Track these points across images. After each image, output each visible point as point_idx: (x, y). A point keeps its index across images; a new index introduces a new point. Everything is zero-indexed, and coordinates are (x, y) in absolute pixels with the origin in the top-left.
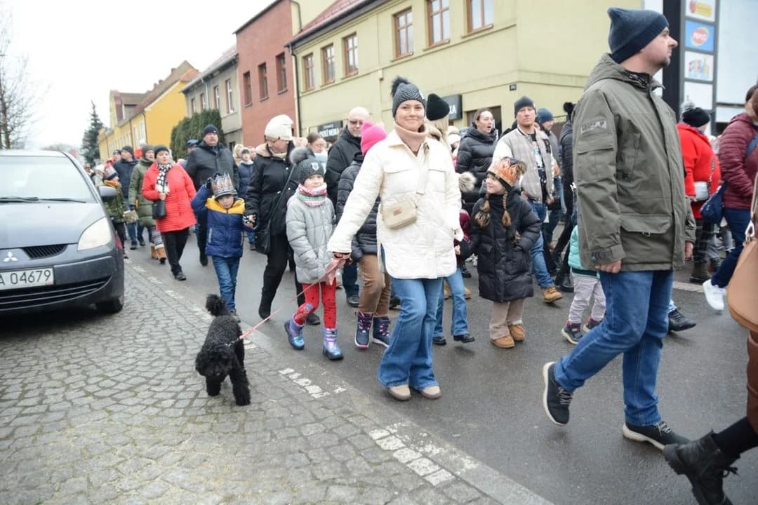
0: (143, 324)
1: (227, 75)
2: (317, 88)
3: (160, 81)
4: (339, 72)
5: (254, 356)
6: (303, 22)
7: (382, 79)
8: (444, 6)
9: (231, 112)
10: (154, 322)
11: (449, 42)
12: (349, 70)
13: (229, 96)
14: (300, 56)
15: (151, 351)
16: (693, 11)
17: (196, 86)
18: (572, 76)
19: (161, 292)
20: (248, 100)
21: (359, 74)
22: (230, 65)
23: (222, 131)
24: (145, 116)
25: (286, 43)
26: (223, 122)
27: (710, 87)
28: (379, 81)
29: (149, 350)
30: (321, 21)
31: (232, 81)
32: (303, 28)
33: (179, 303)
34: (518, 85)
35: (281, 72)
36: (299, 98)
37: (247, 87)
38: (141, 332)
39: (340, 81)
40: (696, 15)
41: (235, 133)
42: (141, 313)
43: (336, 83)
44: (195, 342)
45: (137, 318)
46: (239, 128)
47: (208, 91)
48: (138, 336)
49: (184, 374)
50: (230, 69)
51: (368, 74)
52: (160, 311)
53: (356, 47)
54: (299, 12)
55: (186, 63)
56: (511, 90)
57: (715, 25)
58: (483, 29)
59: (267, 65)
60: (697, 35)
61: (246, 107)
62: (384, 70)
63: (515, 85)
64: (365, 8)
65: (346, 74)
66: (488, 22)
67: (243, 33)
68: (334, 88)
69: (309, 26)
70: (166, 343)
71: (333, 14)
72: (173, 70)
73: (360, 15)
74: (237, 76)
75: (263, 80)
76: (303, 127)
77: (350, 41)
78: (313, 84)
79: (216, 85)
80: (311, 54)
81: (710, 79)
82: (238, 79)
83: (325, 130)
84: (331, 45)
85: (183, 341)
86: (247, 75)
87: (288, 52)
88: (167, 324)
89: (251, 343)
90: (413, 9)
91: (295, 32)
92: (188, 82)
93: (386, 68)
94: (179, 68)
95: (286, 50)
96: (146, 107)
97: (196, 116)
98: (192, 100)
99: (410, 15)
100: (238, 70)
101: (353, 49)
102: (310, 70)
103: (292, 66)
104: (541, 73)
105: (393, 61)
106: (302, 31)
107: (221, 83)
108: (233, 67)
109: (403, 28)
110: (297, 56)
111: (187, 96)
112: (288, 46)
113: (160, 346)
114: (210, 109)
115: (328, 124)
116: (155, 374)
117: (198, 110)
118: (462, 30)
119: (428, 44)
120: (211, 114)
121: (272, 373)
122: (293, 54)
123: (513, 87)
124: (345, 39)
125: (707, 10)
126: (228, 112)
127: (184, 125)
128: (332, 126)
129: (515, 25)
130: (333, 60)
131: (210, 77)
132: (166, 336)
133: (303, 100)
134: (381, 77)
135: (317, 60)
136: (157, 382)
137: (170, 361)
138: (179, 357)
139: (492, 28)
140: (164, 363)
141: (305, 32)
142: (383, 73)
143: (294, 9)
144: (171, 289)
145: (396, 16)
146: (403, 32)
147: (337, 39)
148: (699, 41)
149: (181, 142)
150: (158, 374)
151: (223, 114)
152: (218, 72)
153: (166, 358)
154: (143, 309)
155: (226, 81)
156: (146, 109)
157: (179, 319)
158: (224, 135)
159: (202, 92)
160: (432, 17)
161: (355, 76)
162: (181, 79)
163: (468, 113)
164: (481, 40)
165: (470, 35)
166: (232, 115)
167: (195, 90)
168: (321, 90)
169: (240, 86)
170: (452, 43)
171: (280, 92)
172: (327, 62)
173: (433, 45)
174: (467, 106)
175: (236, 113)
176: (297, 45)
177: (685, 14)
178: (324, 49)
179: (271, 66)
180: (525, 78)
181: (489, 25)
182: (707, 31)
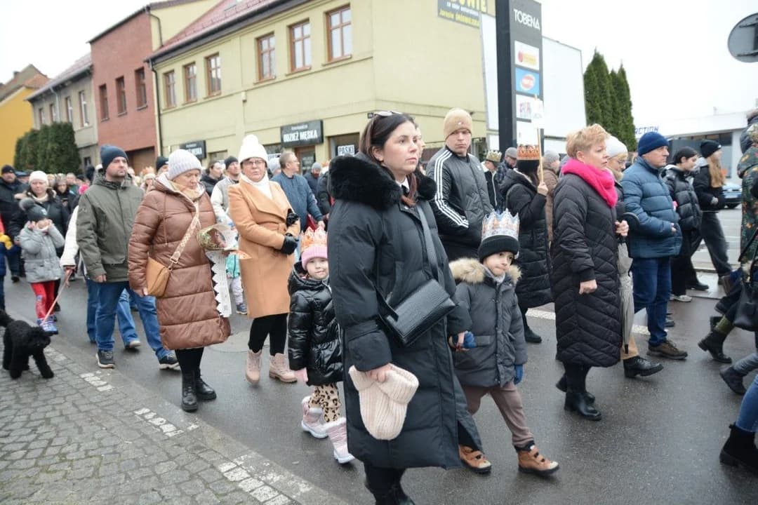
1: (81, 86)
2: (179, 105)
4: (201, 91)
5: (110, 397)
6: (163, 36)
7: (245, 101)
8: (306, 34)
9: (86, 125)
11: (310, 69)
12: (213, 86)
13: (83, 110)
14: (161, 72)
16: (521, 61)
17: (44, 95)
20: (104, 113)
21: (222, 95)
22: (83, 76)
23: (76, 146)
25: (145, 58)
26: (77, 137)
28: (242, 102)
30: (183, 38)
31: (86, 92)
32: (164, 44)
35: (141, 87)
36: (159, 115)
37: (103, 100)
39: (203, 101)
40: (524, 64)
41: (90, 148)
43: (199, 102)
46: (94, 142)
47: (58, 101)
49: (35, 422)
50: (83, 81)
51: (231, 95)
53: (219, 67)
54: (160, 27)
55: (31, 67)
57: (539, 73)
58: (343, 58)
59: (125, 79)
60: (526, 81)
61: (103, 121)
62: (249, 92)
64: (227, 29)
65: (209, 94)
66: (347, 52)
67: (98, 43)
68: (197, 107)
69: (169, 42)
71: (195, 32)
72: (16, 73)
73: (223, 36)
74: (92, 88)
75: (121, 94)
76: (165, 144)
77: (213, 61)
78: (175, 102)
79: (67, 96)
80: (172, 71)
82: (93, 91)
84: (194, 63)
86: (103, 88)
87: (148, 68)
89: (107, 384)
90: (275, 34)
91: (156, 46)
92: (37, 88)
94: (25, 71)
95: (146, 65)
97: (45, 128)
98: (40, 110)
99: (272, 40)
100: (92, 82)
101: (216, 68)
102: (171, 87)
103: (152, 83)
104: (397, 102)
105: (255, 84)
106: (162, 46)
107: (73, 94)
108: (88, 78)
109: (266, 52)
110: (158, 72)
111: (33, 105)
112: (148, 61)
113: (9, 393)
114: (61, 122)
115: (191, 143)
116: (3, 424)
117: (47, 121)
118: (322, 58)
119: (290, 69)
120: (62, 127)
121: (128, 414)
122: (153, 70)
124: (208, 59)
125: (532, 60)
126: (82, 125)
127: (30, 137)
128: (195, 145)
129: (372, 58)
131: (61, 86)
133: (164, 118)
134: (244, 99)
135: (178, 77)
136: (6, 433)
137: (19, 410)
138: (30, 404)
139: (351, 58)
140: (13, 412)
141: (166, 48)
142: (246, 94)
143: (154, 24)
145: (259, 40)
146: (266, 56)
147: (199, 58)
148: (526, 86)
149: (28, 155)
150: (7, 424)
151: (76, 128)
152: (70, 82)
153: (15, 406)
155: (80, 93)
158: (77, 150)
159: (52, 102)
160: (294, 43)
161: (218, 97)
162: (27, 84)
163: (329, 138)
164: (340, 69)
165: (330, 64)
166: (87, 128)
167: (43, 100)
168: (184, 108)
169: (96, 101)
170: (312, 71)
171: (140, 108)
172: (189, 80)
173: (295, 71)
174: (328, 132)
175: (91, 127)
176: (157, 61)
177: (514, 62)
178: (186, 67)
179: (130, 81)
180: (381, 106)
181: (348, 55)
182: (534, 78)
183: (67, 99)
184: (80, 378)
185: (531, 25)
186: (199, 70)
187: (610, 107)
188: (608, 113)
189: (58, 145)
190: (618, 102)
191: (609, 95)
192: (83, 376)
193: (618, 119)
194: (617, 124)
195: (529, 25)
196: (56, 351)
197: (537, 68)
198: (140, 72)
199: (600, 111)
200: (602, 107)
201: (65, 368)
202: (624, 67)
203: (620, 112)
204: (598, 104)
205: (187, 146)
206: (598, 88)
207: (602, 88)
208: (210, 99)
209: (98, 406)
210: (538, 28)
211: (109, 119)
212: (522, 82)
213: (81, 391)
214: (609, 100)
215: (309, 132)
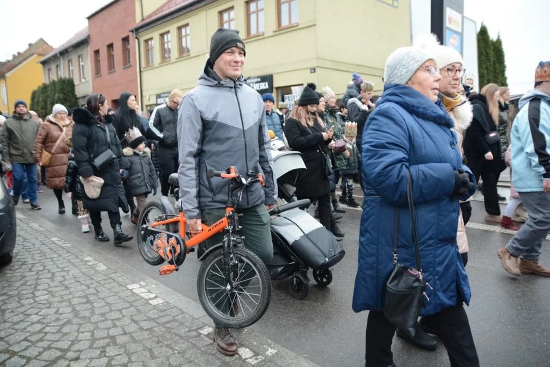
0: (38, 278)
1: (80, 51)
2: (156, 65)
3: (19, 53)
4: (174, 54)
5: (166, 312)
6: (144, 13)
8: (259, 8)
9: (83, 80)
10: (49, 275)
11: (264, 34)
13: (81, 69)
14: (142, 39)
15: (56, 312)
16: (450, 23)
17: (52, 59)
18: (353, 64)
19: (48, 240)
20: (97, 72)
21: (191, 56)
22: (82, 44)
23: (76, 95)
24: (5, 80)
25: (131, 29)
26: (77, 89)
29: (54, 310)
30: (160, 13)
31: (84, 56)
32: (144, 18)
33: (68, 252)
34: (317, 69)
35: (126, 51)
36: (140, 72)
37: (97, 61)
38: (39, 288)
39: (175, 60)
40: (451, 27)
42: (33, 264)
43: (172, 61)
44: (100, 298)
45: (30, 270)
47: (63, 63)
48: (37, 294)
49: (101, 342)
50: (82, 47)
51: (199, 56)
52: (52, 261)
53: (189, 35)
54: (142, 5)
55: (41, 40)
56: (311, 72)
57: (462, 35)
58: (290, 26)
59: (114, 46)
60: (452, 41)
61: (96, 78)
63: (314, 69)
64: (196, 5)
65: (180, 55)
66: (294, 21)
67: (94, 18)
68: (169, 66)
69: (149, 16)
70: (69, 301)
71: (169, 8)
72: (30, 45)
73: (192, 11)
74: (88, 52)
75: (111, 57)
76: (144, 95)
77: (183, 30)
78: (152, 62)
79: (69, 59)
80: (151, 39)
82: (89, 54)
83: (162, 97)
84: (168, 32)
85: (86, 296)
86: (97, 52)
87: (132, 36)
88: (63, 277)
89: (156, 297)
90: (235, 8)
91: (138, 20)
92: (43, 55)
94: (36, 43)
95: (131, 34)
96: (6, 73)
97: (54, 83)
98: (49, 70)
99: (232, 13)
100: (89, 48)
101: (186, 36)
102: (150, 51)
103: (135, 48)
104: (333, 61)
106: (143, 20)
107: (74, 57)
108: (85, 45)
109: (227, 22)
110: (140, 39)
111: (44, 66)
112: (132, 31)
113: (64, 304)
114: (66, 78)
115: (164, 93)
116: (70, 343)
117: (54, 77)
118: (274, 26)
119: (246, 36)
120: (66, 81)
121: (194, 334)
122: (137, 38)
123: (313, 71)
126: (80, 81)
127: (42, 89)
130: (170, 44)
131: (64, 52)
132: (67, 292)
133: (145, 75)
135: (155, 43)
136: (75, 355)
137: (81, 325)
139: (297, 26)
140: (75, 327)
141: (147, 21)
143: (137, 3)
144: (56, 236)
145: (221, 13)
146: (226, 25)
147: (173, 28)
148: (453, 44)
149: (40, 103)
150: (73, 343)
151: (76, 82)
152: (72, 49)
153: (76, 320)
154: (34, 259)
155: (79, 56)
156: (6, 75)
157: (74, 271)
158: (77, 99)
159: (58, 64)
160: (249, 15)
161: (188, 57)
162: (38, 52)
163: (277, 88)
164: (288, 34)
165: (280, 30)
166: (84, 83)
167: (51, 62)
168: (160, 67)
169: (91, 61)
170: (265, 36)
171: (125, 67)
172: (164, 46)
173: (250, 36)
174: (277, 84)
175: (88, 82)
176: (140, 30)
177: (445, 24)
178: (162, 35)
179: (118, 46)
180: (321, 64)
181: (295, 23)
182: (457, 38)
183: (69, 61)
184: (128, 289)
187: (492, 68)
189: (63, 95)
190: (497, 65)
191: (492, 59)
192: (130, 287)
196: (95, 259)
197: (459, 30)
198: (126, 40)
199: (486, 71)
200: (487, 69)
201: (110, 278)
202: (501, 38)
203: (499, 72)
204: (484, 66)
206: (484, 53)
207: (487, 53)
209: (158, 323)
211: (101, 75)
212: (450, 41)
213: (135, 304)
214: (492, 63)
215: (261, 84)
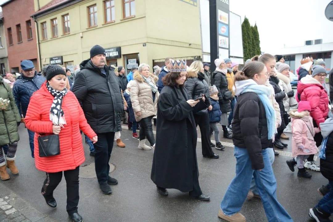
2: (49, 39)
4: (60, 32)
5: (14, 219)
6: (40, 5)
7: (82, 37)
8: (112, 5)
9: (1, 47)
11: (115, 22)
12: (66, 30)
16: (221, 19)
18: (169, 41)
20: (11, 42)
21: (71, 34)
25: (31, 15)
27: (227, 51)
28: (80, 38)
30: (50, 6)
31: (1, 31)
32: (40, 8)
34: (147, 44)
35: (29, 29)
36: (39, 43)
37: (10, 36)
39: (61, 37)
40: (222, 21)
41: (4, 59)
43: (59, 37)
46: (6, 56)
51: (75, 34)
53: (69, 21)
54: (38, 0)
56: (143, 46)
57: (228, 25)
58: (130, 17)
59: (21, 25)
60: (223, 29)
61: (10, 46)
62: (84, 33)
63: (145, 44)
64: (73, 2)
65: (64, 33)
66: (133, 14)
67: (6, 7)
68: (58, 40)
69: (43, 8)
71: (56, 3)
73: (70, 5)
74: (4, 29)
75: (19, 33)
76: (42, 58)
77: (66, 17)
78: (46, 37)
80: (45, 22)
81: (228, 47)
82: (4, 31)
83: (54, 60)
84: (56, 18)
86: (9, 29)
89: (12, 207)
90: (96, 5)
91: (36, 10)
93: (84, 32)
95: (31, 19)
99: (95, 8)
100: (4, 26)
101: (67, 21)
102: (45, 30)
103: (35, 27)
104: (157, 39)
105: (87, 29)
106: (40, 10)
108: (1, 25)
109: (92, 13)
110: (38, 22)
112: (32, 17)
115: (55, 57)
118: (121, 17)
119: (104, 22)
122: (35, 21)
123: (145, 45)
124: (63, 16)
125: (226, 19)
128: (57, 58)
129: (145, 17)
130: (57, 26)
133: (42, 45)
134: (81, 36)
135: (48, 25)
139: (135, 17)
141: (42, 11)
142: (82, 34)
145: (89, 7)
146: (92, 15)
147: (59, 16)
148: (223, 32)
160: (106, 9)
161: (69, 35)
163: (124, 55)
164: (129, 22)
165: (124, 20)
166: (2, 49)
168: (52, 40)
169: (6, 34)
170: (115, 23)
171: (29, 40)
172: (54, 27)
173: (106, 23)
175: (4, 48)
176: (38, 16)
177: (218, 20)
178: (52, 20)
179: (24, 26)
180: (149, 41)
181: (133, 16)
182: (226, 27)
185: (225, 2)
186: (58, 22)
187: (251, 43)
188: (251, 46)
190: (254, 41)
191: (251, 37)
193: (255, 48)
194: (254, 51)
195: (224, 2)
197: (227, 23)
198: (28, 22)
199: (248, 44)
200: (248, 43)
202: (256, 25)
203: (255, 45)
204: (247, 41)
205: (54, 59)
206: (247, 34)
207: (248, 34)
208: (64, 36)
210: (228, 4)
211: (13, 45)
212: (221, 30)
214: (251, 39)
215: (114, 52)
